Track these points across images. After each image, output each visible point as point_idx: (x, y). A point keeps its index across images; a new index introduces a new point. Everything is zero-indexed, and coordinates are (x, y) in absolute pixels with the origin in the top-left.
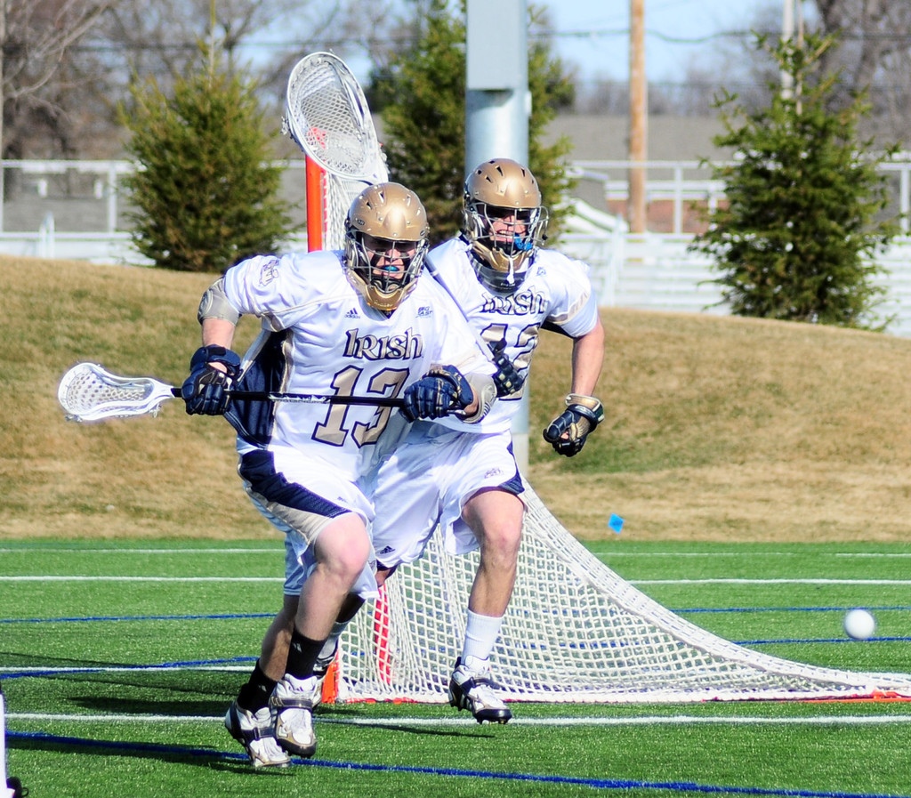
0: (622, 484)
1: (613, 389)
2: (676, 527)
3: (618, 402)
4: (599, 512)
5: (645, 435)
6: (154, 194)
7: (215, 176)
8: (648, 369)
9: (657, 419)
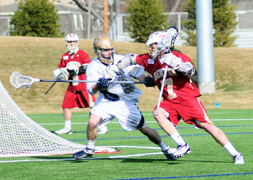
0: (235, 94)
1: (240, 70)
2: (245, 105)
3: (241, 73)
4: (227, 102)
5: (246, 81)
6: (134, 22)
7: (149, 17)
8: (249, 64)
9: (250, 77)
